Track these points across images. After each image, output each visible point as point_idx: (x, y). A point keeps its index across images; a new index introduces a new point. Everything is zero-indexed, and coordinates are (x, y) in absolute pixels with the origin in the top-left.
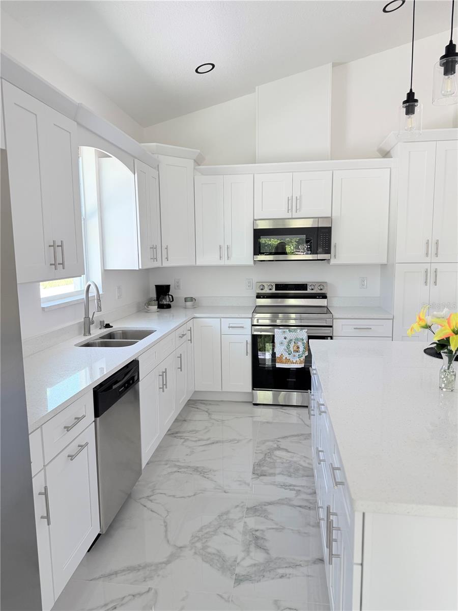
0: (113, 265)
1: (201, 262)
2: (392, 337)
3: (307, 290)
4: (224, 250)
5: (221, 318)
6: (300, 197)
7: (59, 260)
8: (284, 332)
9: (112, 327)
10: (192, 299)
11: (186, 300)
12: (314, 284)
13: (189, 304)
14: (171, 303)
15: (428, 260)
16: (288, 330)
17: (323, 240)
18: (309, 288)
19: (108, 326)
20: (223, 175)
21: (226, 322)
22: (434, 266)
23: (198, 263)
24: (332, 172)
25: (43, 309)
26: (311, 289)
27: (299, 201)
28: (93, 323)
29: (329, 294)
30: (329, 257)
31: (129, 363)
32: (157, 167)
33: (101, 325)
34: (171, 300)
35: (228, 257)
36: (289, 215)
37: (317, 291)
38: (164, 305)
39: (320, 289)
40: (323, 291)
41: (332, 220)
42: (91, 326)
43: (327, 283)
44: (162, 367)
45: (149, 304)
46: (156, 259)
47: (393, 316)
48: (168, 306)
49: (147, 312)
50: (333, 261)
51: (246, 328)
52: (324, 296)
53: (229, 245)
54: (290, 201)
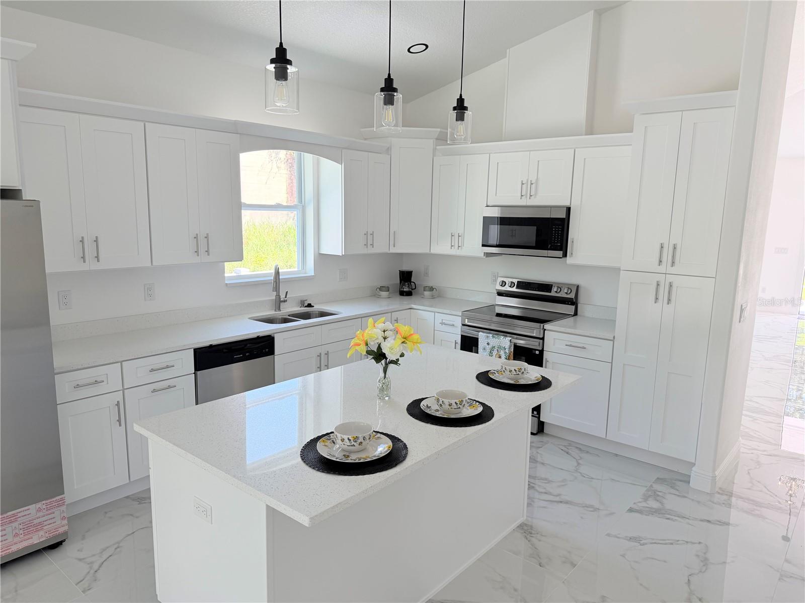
0: (325, 250)
1: (437, 249)
2: (612, 363)
3: (550, 292)
4: (457, 238)
5: (435, 312)
6: (537, 180)
7: (204, 248)
8: (488, 337)
9: (313, 306)
10: (431, 289)
11: (425, 289)
12: (560, 288)
13: (427, 293)
14: (413, 291)
15: (662, 269)
16: (491, 335)
17: (555, 233)
18: (554, 289)
19: (310, 305)
20: (460, 155)
21: (440, 318)
22: (670, 278)
23: (433, 251)
24: (573, 150)
25: (227, 284)
26: (556, 292)
27: (533, 186)
28: (285, 301)
29: (582, 300)
30: (565, 255)
31: (258, 337)
32: (388, 150)
33: (302, 303)
34: (414, 287)
35: (459, 247)
36: (523, 202)
37: (562, 294)
38: (405, 291)
39: (566, 293)
40: (572, 296)
41: (569, 209)
42: (281, 304)
43: (578, 287)
44: (323, 350)
45: (381, 288)
46: (372, 245)
47: (614, 337)
48: (409, 294)
49: (379, 297)
50: (569, 260)
51: (456, 327)
52: (573, 302)
53: (461, 233)
54: (524, 186)
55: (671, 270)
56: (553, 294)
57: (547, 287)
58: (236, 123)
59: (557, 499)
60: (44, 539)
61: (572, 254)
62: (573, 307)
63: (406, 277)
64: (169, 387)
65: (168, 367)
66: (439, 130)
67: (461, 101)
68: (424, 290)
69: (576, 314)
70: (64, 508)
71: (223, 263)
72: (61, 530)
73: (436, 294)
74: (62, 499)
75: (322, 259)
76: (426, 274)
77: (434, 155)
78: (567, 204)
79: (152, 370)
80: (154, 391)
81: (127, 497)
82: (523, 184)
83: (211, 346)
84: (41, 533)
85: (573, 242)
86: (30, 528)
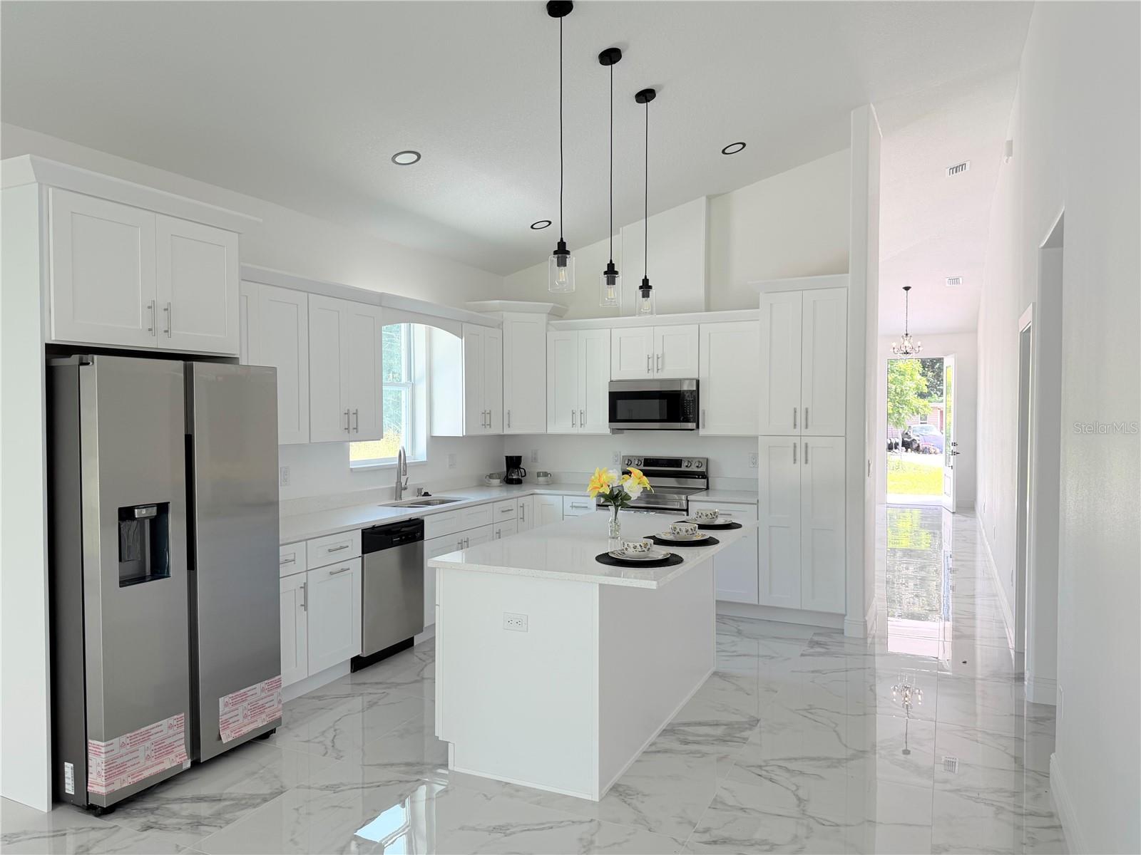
0: (438, 432)
1: (553, 429)
3: (681, 467)
4: (579, 416)
5: (563, 495)
6: (663, 354)
7: (353, 425)
9: (430, 494)
10: (546, 474)
11: (539, 474)
12: (690, 460)
13: (542, 479)
14: (523, 478)
15: (797, 432)
17: (687, 405)
18: (684, 464)
19: (426, 494)
20: (578, 329)
21: (569, 501)
22: (805, 440)
23: (550, 432)
24: (698, 326)
25: (351, 469)
26: (687, 466)
27: (660, 360)
28: (405, 489)
29: (712, 474)
30: (698, 427)
31: (410, 520)
32: (500, 326)
33: (419, 490)
34: (523, 475)
35: (581, 424)
36: (650, 376)
37: (693, 468)
38: (513, 479)
39: (697, 467)
40: (703, 469)
41: (698, 382)
42: (403, 491)
43: (707, 460)
44: (463, 536)
45: (491, 476)
46: (490, 425)
47: (758, 501)
48: (519, 482)
49: (489, 486)
50: (702, 432)
51: (590, 509)
52: (704, 476)
53: (583, 409)
54: (650, 360)
55: (804, 432)
56: (683, 468)
57: (677, 462)
58: (382, 295)
59: (735, 654)
60: (266, 723)
61: (704, 425)
62: (705, 480)
63: (514, 463)
64: (343, 570)
65: (342, 548)
66: (552, 304)
67: (646, 281)
68: (538, 476)
69: (707, 488)
70: (279, 690)
71: (347, 443)
72: (278, 715)
73: (549, 479)
74: (280, 680)
75: (435, 442)
76: (535, 459)
77: (547, 330)
78: (696, 377)
79: (330, 551)
80: (331, 573)
81: (300, 697)
82: (649, 358)
83: (374, 527)
84: (263, 716)
85: (704, 413)
86: (257, 709)
